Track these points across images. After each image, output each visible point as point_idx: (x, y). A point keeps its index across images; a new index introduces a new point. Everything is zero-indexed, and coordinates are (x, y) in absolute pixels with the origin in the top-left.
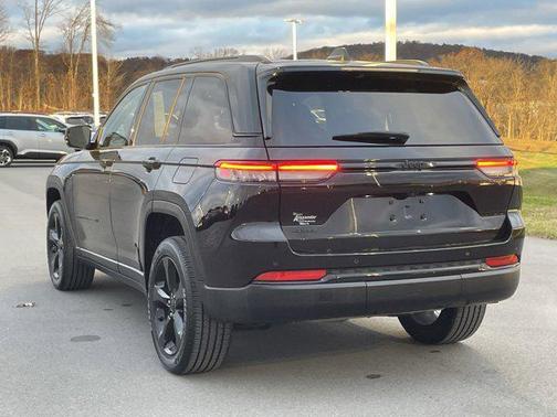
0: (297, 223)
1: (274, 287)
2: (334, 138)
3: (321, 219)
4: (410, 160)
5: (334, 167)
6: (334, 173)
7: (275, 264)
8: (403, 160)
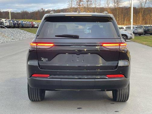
0: (43, 61)
1: (36, 79)
2: (56, 36)
3: (50, 60)
4: (77, 43)
5: (52, 45)
6: (52, 47)
7: (35, 72)
8: (75, 43)
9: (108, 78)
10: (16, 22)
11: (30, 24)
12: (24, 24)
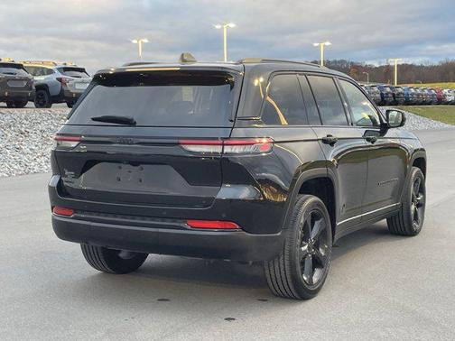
2: (93, 119)
9: (189, 227)
10: (388, 89)
11: (433, 95)
12: (413, 94)
